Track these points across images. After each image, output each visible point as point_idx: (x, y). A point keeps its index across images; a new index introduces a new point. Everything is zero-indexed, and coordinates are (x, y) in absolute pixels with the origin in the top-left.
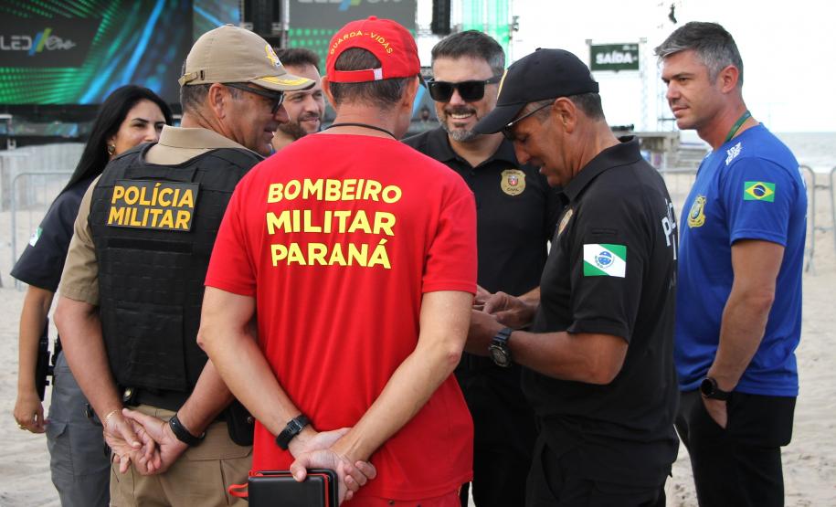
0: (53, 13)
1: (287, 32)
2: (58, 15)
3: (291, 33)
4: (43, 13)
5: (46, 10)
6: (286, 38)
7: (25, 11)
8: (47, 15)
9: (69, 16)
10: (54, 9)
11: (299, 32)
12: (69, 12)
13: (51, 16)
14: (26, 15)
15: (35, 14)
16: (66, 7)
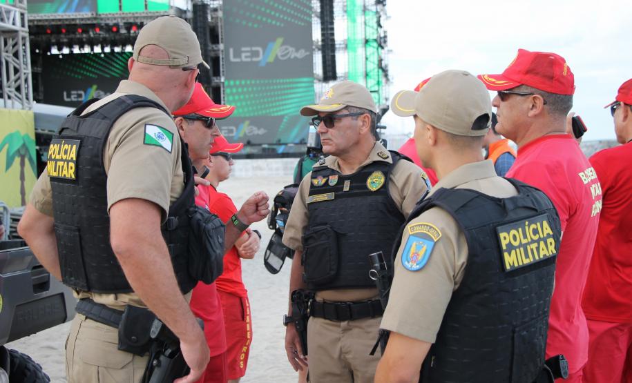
0: (98, 75)
1: (223, 83)
2: (101, 75)
3: (226, 83)
4: (91, 75)
5: (93, 73)
6: (224, 87)
7: (79, 74)
8: (94, 76)
9: (108, 76)
10: (98, 72)
11: (232, 83)
12: (109, 74)
13: (96, 77)
14: (80, 77)
15: (85, 76)
16: (106, 70)
